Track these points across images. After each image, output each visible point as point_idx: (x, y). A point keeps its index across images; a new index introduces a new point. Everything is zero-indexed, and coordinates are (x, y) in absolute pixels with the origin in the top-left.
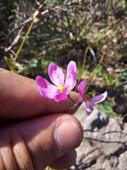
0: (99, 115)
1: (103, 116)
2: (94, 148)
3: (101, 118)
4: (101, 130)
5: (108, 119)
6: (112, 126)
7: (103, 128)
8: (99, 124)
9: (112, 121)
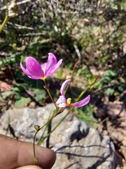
0: (79, 126)
1: (84, 127)
2: (72, 163)
3: (81, 130)
4: (80, 141)
5: (88, 130)
6: (91, 137)
7: (83, 139)
8: (78, 136)
9: (92, 131)
